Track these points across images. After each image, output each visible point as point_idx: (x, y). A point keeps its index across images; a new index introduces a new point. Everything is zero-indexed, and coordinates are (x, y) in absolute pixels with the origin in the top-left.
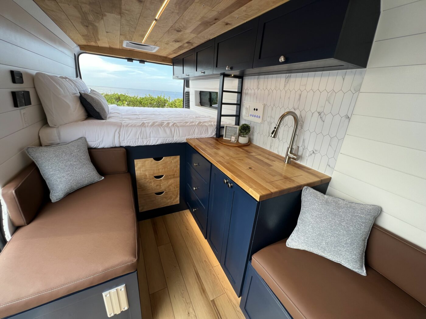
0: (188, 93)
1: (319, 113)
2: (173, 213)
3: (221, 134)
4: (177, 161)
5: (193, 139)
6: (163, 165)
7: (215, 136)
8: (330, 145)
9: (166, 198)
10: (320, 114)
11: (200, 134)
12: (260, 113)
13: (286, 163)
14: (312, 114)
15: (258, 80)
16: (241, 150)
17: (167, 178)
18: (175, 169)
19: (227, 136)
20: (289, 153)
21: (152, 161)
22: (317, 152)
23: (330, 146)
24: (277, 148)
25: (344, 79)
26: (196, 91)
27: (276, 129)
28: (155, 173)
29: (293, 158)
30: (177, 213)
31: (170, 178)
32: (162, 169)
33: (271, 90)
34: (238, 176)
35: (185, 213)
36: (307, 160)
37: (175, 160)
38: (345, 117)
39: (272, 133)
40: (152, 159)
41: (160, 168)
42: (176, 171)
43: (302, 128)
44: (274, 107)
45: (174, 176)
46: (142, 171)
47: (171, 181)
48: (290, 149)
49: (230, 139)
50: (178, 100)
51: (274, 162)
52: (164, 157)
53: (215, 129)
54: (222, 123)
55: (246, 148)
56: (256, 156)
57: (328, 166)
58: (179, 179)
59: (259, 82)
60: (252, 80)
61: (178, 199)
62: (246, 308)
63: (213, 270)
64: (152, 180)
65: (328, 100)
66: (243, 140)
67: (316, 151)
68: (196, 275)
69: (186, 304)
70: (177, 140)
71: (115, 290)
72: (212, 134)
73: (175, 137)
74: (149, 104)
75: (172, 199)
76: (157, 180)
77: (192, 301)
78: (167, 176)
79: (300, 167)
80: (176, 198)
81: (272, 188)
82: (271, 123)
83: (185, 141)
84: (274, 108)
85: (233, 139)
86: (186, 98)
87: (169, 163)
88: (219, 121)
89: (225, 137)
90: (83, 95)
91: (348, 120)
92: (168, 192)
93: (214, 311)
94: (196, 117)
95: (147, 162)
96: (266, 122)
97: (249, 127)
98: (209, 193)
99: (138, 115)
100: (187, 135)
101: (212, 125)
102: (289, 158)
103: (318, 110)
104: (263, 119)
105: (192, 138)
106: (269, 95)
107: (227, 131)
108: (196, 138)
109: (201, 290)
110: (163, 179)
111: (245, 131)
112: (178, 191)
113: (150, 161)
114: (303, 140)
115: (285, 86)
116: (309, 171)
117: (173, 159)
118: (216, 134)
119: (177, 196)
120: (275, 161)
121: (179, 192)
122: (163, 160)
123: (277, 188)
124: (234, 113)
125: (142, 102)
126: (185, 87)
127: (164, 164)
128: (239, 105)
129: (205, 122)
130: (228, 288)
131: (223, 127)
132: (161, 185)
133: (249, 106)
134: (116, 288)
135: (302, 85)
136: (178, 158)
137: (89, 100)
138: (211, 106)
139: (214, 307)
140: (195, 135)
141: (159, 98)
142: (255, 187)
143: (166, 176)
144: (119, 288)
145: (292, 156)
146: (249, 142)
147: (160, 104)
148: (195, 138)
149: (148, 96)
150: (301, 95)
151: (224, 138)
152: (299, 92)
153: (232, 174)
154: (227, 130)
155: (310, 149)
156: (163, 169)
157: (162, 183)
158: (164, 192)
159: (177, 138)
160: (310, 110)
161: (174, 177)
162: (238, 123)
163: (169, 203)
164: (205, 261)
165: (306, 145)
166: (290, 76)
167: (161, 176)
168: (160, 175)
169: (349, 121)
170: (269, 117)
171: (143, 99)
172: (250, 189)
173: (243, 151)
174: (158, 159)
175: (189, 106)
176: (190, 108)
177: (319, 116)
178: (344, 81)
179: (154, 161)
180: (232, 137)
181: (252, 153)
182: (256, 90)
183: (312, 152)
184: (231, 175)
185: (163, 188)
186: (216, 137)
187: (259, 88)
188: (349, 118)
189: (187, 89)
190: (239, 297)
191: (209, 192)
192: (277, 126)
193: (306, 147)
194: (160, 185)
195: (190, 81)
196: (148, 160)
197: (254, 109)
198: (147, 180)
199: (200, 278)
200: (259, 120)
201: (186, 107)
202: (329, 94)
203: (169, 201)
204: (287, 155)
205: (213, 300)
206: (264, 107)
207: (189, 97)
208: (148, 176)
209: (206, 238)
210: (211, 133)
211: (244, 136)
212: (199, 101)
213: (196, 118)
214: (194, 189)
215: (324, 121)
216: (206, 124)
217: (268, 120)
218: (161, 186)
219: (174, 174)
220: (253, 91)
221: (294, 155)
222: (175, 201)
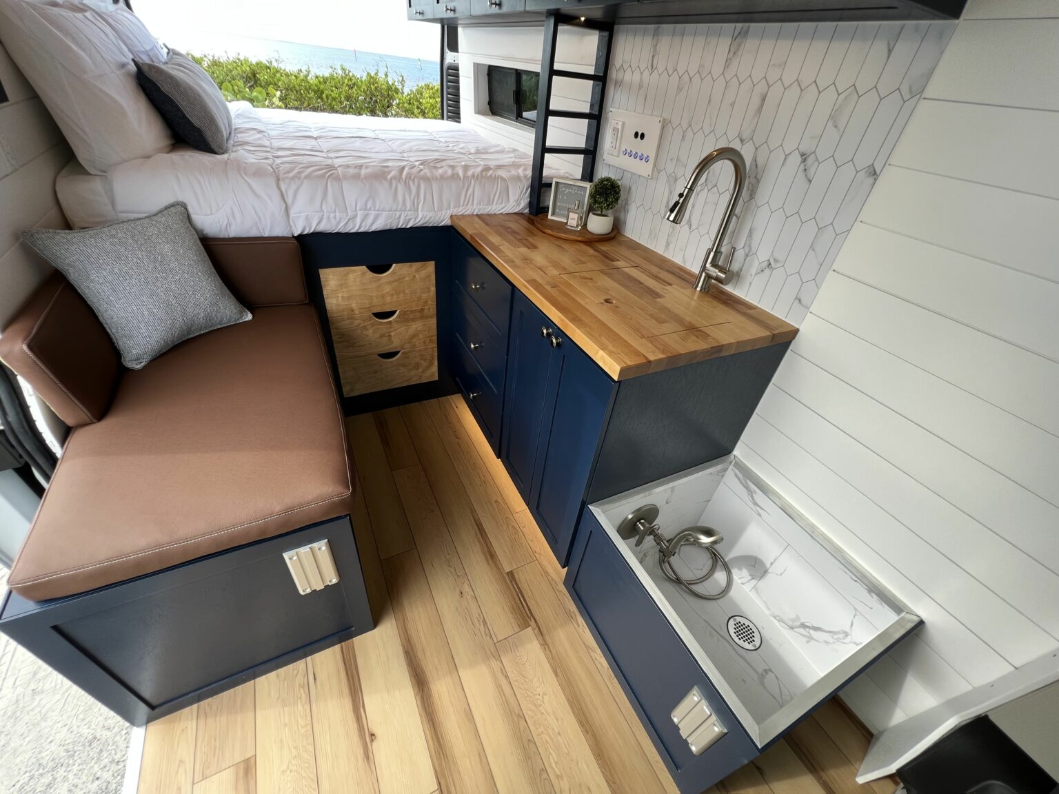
0: (456, 68)
1: (802, 155)
2: (425, 402)
3: (541, 206)
4: (428, 276)
5: (469, 215)
6: (394, 284)
7: (527, 211)
8: (812, 247)
9: (404, 365)
10: (804, 157)
11: (488, 204)
12: (648, 147)
13: (698, 289)
14: (785, 159)
15: (656, 38)
16: (591, 251)
17: (406, 318)
18: (424, 296)
19: (557, 211)
20: (708, 265)
21: (363, 274)
22: (779, 265)
23: (813, 250)
24: (682, 250)
25: (890, 51)
26: (477, 67)
27: (682, 199)
28: (374, 306)
29: (717, 279)
30: (433, 402)
31: (413, 320)
32: (392, 295)
33: (686, 77)
34: (575, 320)
35: (452, 403)
36: (750, 284)
37: (423, 273)
38: (866, 172)
39: (672, 211)
40: (364, 268)
41: (384, 292)
42: (427, 301)
43: (752, 196)
44: (689, 132)
45: (422, 314)
46: (340, 298)
47: (416, 326)
48: (712, 254)
49: (565, 221)
50: (427, 87)
51: (668, 287)
52: (394, 265)
53: (527, 190)
54: (546, 172)
55: (605, 247)
56: (626, 270)
57: (797, 301)
58: (433, 322)
59: (658, 48)
60: (638, 39)
61: (435, 368)
62: (577, 586)
63: (511, 517)
64: (370, 323)
65: (833, 118)
66: (598, 224)
67: (776, 261)
68: (476, 528)
69: (456, 577)
70: (427, 219)
71: (309, 549)
72: (518, 205)
73: (422, 211)
74: (343, 99)
75: (421, 370)
76: (381, 323)
77: (468, 573)
78: (405, 312)
79: (731, 302)
80: (429, 367)
81: (653, 352)
82: (676, 180)
83: (446, 222)
84: (689, 134)
85: (573, 220)
86: (448, 88)
87: (407, 279)
88: (539, 165)
89: (553, 214)
90: (145, 69)
91: (871, 180)
92: (410, 352)
93: (513, 589)
94: (478, 152)
95: (351, 276)
96: (663, 175)
97: (618, 187)
98: (507, 359)
99: (316, 139)
100: (452, 205)
101: (518, 178)
102: (709, 277)
103: (803, 148)
104: (655, 166)
105: (467, 213)
106: (680, 89)
107: (560, 197)
108: (477, 215)
109: (487, 554)
110: (396, 321)
111: (606, 200)
112: (433, 351)
113: (360, 273)
114: (750, 230)
115: (726, 66)
116: (749, 311)
117: (417, 271)
118: (530, 204)
119: (431, 364)
120: (670, 285)
121: (436, 354)
122: (393, 273)
123: (663, 352)
124: (582, 144)
125: (322, 92)
126: (446, 50)
127: (395, 281)
128: (596, 117)
129: (499, 167)
130: (542, 553)
131: (550, 185)
132: (392, 334)
133: (624, 123)
134: (310, 546)
135: (774, 65)
136: (430, 267)
137: (165, 88)
138: (519, 116)
139: (513, 585)
140: (473, 204)
141: (372, 80)
142: (612, 349)
143: (403, 314)
144: (315, 545)
145: (714, 272)
146: (613, 229)
147: (376, 101)
148: (473, 215)
149: (340, 72)
150: (766, 94)
151: (550, 217)
152: (761, 88)
153: (560, 314)
154: (559, 192)
155: (763, 255)
156: (395, 296)
157: (394, 330)
158: (401, 352)
159: (426, 213)
160: (781, 145)
161: (422, 317)
162: (588, 174)
163: (414, 379)
164: (496, 501)
165: (754, 245)
166: (747, 32)
167: (391, 313)
168: (387, 309)
169: (874, 184)
170: (672, 160)
171: (325, 83)
172: (601, 352)
173: (596, 253)
174: (379, 268)
175: (459, 114)
176: (462, 120)
177: (802, 166)
178: (889, 57)
179: (370, 275)
180: (572, 215)
181: (618, 260)
182: (646, 73)
183: (766, 263)
184: (560, 318)
185: (395, 343)
186: (530, 212)
187: (655, 66)
188: (875, 173)
189: (450, 57)
190: (563, 567)
191: (507, 355)
192: (687, 190)
193: (754, 250)
194: (390, 336)
195: (460, 30)
196: (354, 271)
197: (636, 135)
198: (356, 322)
199: (485, 532)
200: (644, 169)
201: (449, 118)
202: (842, 97)
203: (413, 372)
204: (704, 268)
205: (511, 571)
206: (663, 128)
207: (457, 82)
208: (357, 312)
209: (499, 456)
210: (518, 200)
211: (603, 213)
212: (488, 100)
213: (476, 153)
214: (472, 346)
215: (810, 181)
216: (502, 173)
217: (670, 169)
218: (392, 338)
219: (423, 310)
220: (637, 77)
221: (722, 270)
222: (428, 373)
